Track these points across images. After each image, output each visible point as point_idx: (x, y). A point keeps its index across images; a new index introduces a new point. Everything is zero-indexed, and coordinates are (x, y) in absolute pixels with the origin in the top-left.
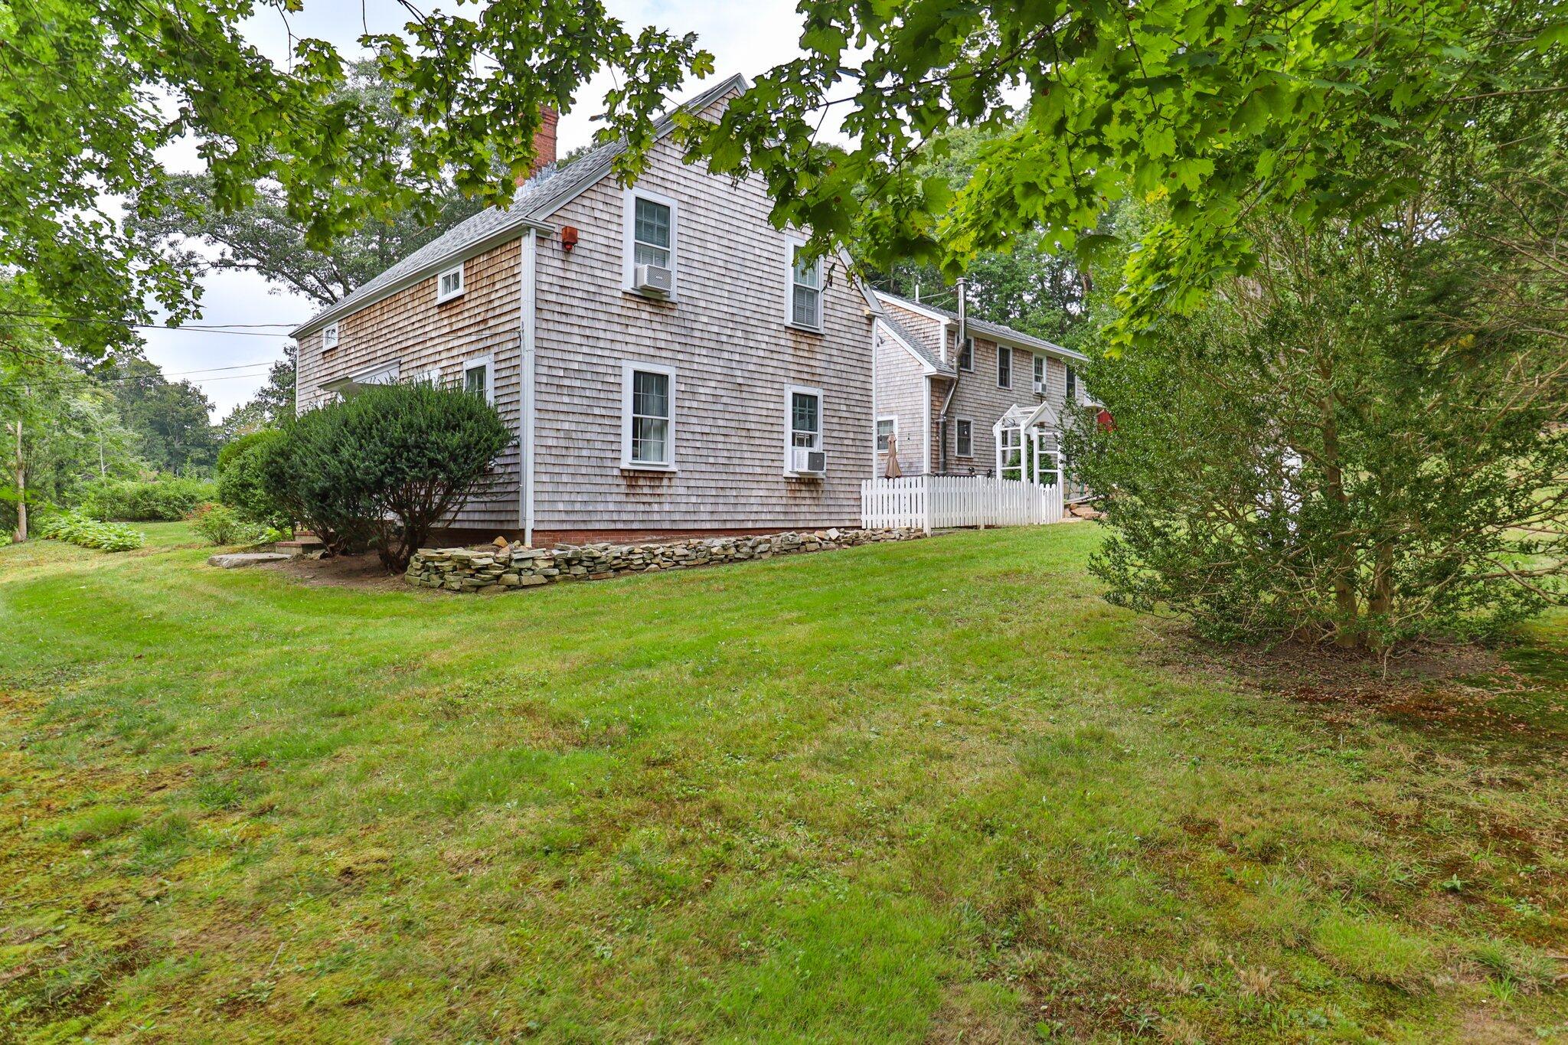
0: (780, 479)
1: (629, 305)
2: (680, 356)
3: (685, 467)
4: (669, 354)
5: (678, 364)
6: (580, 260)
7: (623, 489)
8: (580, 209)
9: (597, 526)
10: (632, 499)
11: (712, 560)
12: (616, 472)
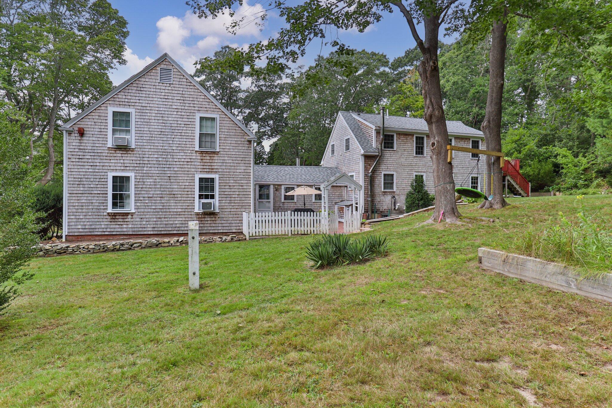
0: (193, 213)
1: (111, 152)
2: (137, 168)
3: (139, 210)
4: (131, 168)
5: (135, 171)
6: (88, 138)
7: (109, 220)
8: (88, 120)
9: (96, 233)
10: (113, 223)
11: (105, 250)
12: (105, 214)
